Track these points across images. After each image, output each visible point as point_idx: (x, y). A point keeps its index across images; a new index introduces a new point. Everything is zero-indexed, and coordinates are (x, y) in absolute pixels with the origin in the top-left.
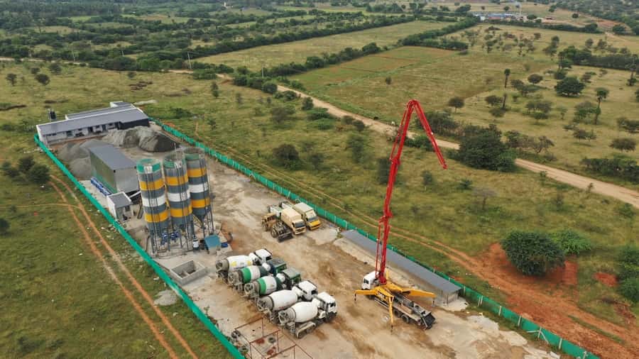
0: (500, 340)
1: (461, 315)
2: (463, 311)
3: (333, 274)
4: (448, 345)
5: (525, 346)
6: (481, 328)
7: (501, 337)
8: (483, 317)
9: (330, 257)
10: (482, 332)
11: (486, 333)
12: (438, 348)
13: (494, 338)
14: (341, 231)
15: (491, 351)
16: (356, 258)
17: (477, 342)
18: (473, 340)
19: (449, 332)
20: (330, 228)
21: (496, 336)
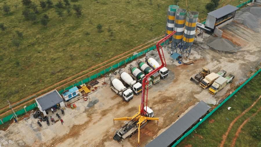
14: (215, 105)
16: (183, 112)
20: (217, 100)
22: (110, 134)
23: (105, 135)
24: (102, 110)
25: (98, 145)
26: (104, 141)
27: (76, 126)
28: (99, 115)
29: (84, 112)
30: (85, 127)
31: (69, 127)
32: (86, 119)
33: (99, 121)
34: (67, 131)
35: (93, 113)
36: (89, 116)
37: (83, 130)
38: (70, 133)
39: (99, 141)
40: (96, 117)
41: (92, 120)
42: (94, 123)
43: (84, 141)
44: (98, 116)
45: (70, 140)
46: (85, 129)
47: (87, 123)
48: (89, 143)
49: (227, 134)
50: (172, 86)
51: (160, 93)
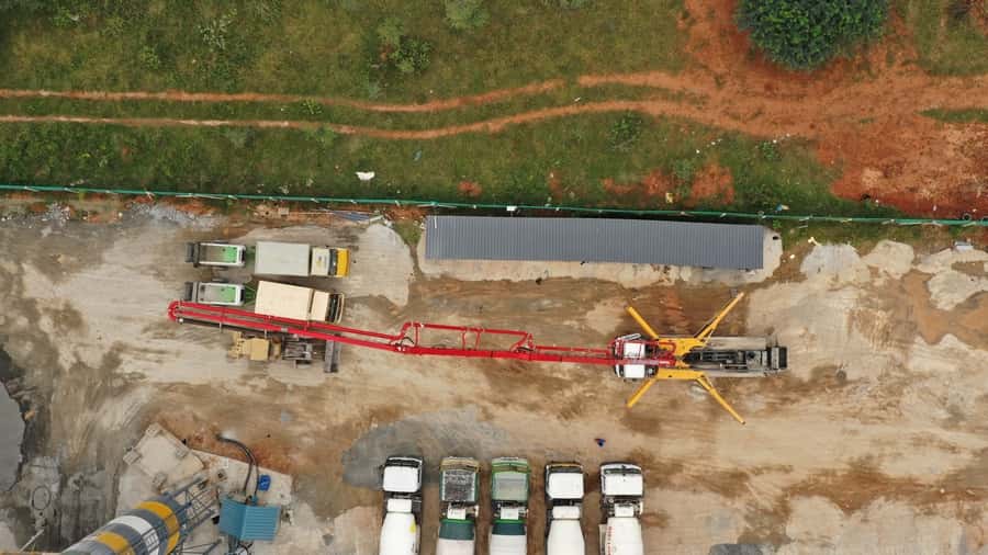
0: (879, 282)
2: (784, 259)
4: (822, 364)
5: (916, 261)
6: (836, 279)
7: (874, 272)
8: (818, 245)
10: (842, 288)
11: (850, 284)
12: (814, 382)
13: (869, 286)
14: (392, 217)
15: (881, 318)
16: (508, 282)
17: (852, 318)
18: (845, 318)
19: (801, 332)
20: (363, 229)
21: (865, 277)
22: (772, 398)
23: (789, 406)
24: (728, 502)
25: (829, 391)
26: (804, 389)
27: (843, 507)
28: (752, 490)
29: (789, 541)
30: (823, 479)
31: (865, 521)
32: (801, 506)
33: (769, 469)
34: (880, 506)
35: (765, 512)
36: (782, 512)
37: (833, 473)
38: (874, 495)
39: (817, 400)
40: (765, 490)
41: (784, 489)
42: (786, 470)
43: (854, 432)
44: (756, 488)
45: (892, 469)
46: (826, 473)
47: (804, 490)
48: (846, 414)
49: (476, 127)
50: (426, 400)
51: (493, 409)
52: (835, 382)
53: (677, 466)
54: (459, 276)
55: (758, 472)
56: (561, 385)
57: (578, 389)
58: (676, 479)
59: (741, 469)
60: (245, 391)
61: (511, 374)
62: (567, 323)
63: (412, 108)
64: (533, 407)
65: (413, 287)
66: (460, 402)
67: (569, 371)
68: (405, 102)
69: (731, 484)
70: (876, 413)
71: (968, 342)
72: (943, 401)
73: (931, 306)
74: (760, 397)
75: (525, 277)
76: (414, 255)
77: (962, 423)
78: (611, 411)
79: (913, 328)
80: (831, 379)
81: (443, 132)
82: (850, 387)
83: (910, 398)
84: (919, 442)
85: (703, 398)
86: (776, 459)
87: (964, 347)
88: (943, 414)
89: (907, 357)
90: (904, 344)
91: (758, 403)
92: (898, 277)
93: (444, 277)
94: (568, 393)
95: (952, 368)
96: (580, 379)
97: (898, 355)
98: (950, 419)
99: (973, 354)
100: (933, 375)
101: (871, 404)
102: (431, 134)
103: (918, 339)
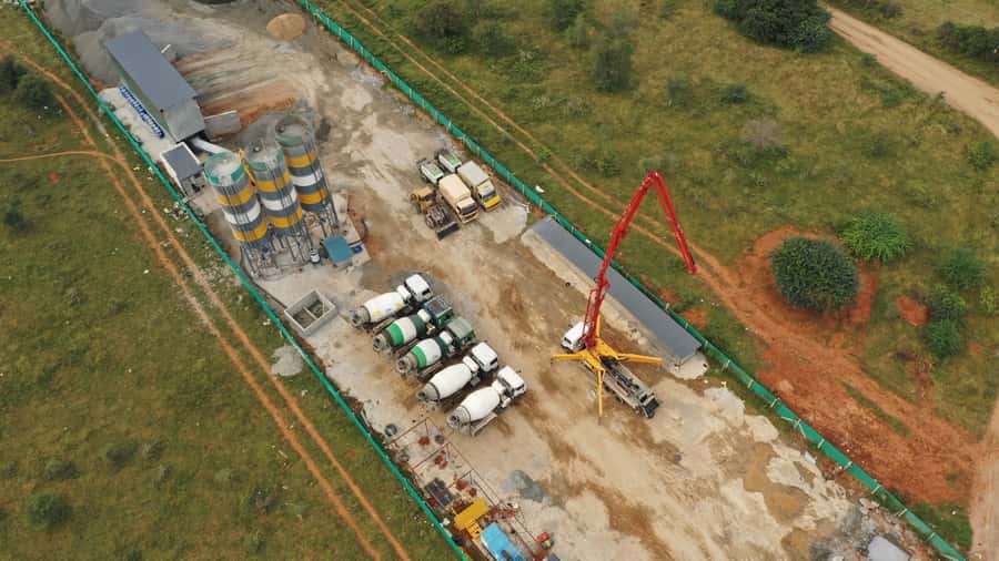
0: (743, 433)
1: (697, 386)
2: (699, 379)
3: (521, 307)
4: (672, 442)
5: (774, 441)
6: (720, 411)
7: (745, 426)
8: (725, 389)
9: (517, 271)
10: (720, 418)
11: (725, 419)
12: (659, 446)
13: (735, 429)
14: (532, 210)
15: (728, 451)
16: (554, 273)
17: (712, 435)
18: (707, 432)
19: (677, 418)
20: (515, 204)
21: (738, 424)
22: (628, 433)
23: (632, 444)
24: (552, 458)
25: (663, 458)
26: (650, 444)
27: (611, 522)
28: (571, 465)
29: (563, 508)
30: (615, 497)
31: (617, 540)
32: (588, 498)
33: (591, 463)
34: (633, 542)
35: (566, 482)
36: (576, 490)
37: (625, 500)
38: (636, 533)
39: (653, 457)
40: (577, 472)
41: (588, 482)
42: (599, 473)
43: (657, 491)
44: (574, 466)
45: (660, 530)
46: (620, 496)
47: (600, 493)
48: (662, 479)
49: (607, 212)
50: (462, 283)
51: (486, 313)
52: (671, 457)
53: (544, 417)
54: (535, 253)
55: (583, 459)
56: (529, 331)
57: (535, 340)
58: (537, 422)
59: (576, 449)
60: (394, 214)
61: (511, 307)
62: (562, 311)
63: (587, 185)
64: (505, 329)
65: (510, 240)
66: (475, 297)
67: (540, 331)
68: (586, 181)
69: (564, 452)
70: (679, 493)
71: (769, 507)
72: (725, 524)
73: (764, 471)
74: (622, 427)
75: (564, 278)
76: (524, 231)
77: (726, 546)
78: (539, 364)
79: (742, 472)
80: (671, 455)
81: (590, 202)
82: (677, 467)
83: (707, 505)
84: (689, 531)
85: (592, 400)
86: (600, 463)
87: (764, 507)
88: (719, 531)
89: (725, 483)
90: (729, 475)
91: (619, 429)
92: (756, 440)
93: (528, 249)
94: (528, 338)
95: (747, 512)
96: (541, 337)
97: (721, 477)
98: (720, 537)
99: (768, 517)
100: (732, 505)
101: (682, 487)
102: (584, 199)
103: (740, 480)
